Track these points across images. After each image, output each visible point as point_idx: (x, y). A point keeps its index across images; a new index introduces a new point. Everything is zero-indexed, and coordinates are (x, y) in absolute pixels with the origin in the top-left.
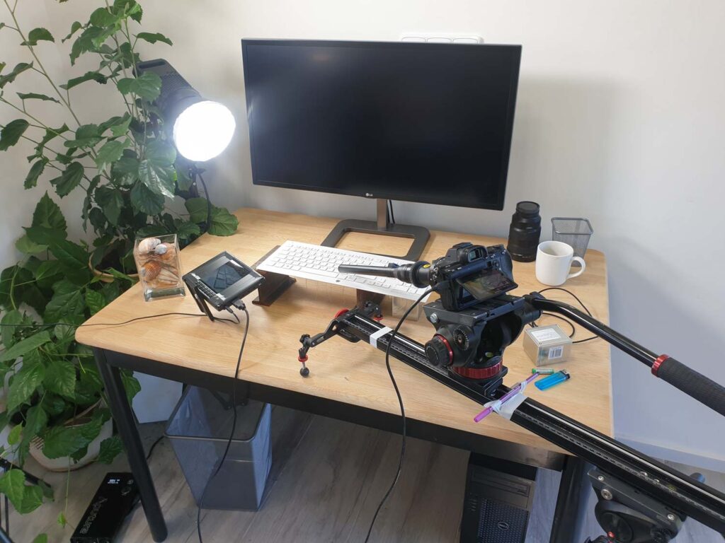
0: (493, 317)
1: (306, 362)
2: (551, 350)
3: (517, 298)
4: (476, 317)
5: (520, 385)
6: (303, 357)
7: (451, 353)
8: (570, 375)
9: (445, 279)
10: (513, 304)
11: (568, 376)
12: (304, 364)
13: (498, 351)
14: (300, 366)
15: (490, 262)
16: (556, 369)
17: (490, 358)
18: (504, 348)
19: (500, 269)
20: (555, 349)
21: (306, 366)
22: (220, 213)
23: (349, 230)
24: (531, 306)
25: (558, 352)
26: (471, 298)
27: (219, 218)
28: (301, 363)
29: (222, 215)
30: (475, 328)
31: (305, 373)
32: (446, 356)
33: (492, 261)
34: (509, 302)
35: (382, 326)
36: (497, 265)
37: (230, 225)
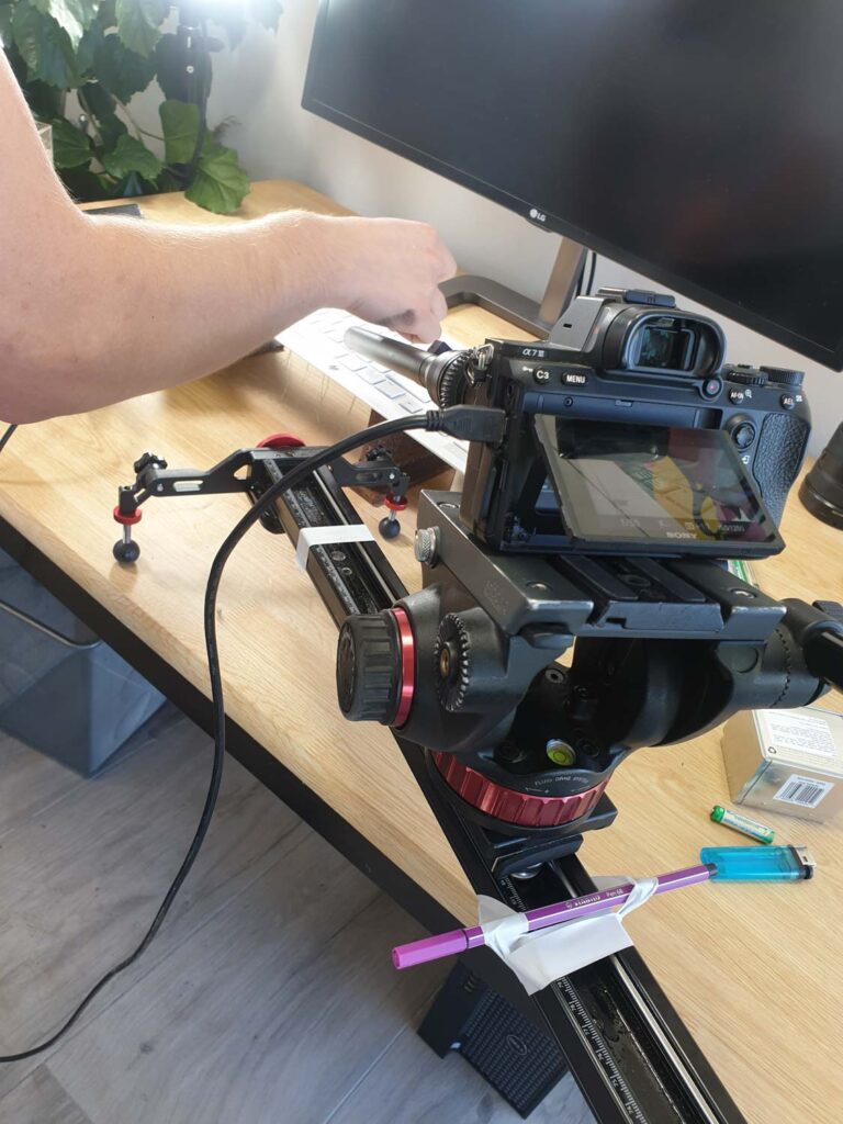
0: (614, 630)
1: (134, 527)
2: (794, 779)
3: (757, 596)
4: (535, 603)
5: (629, 888)
6: (127, 511)
7: (408, 690)
8: (815, 872)
9: (499, 404)
10: (726, 612)
11: (807, 873)
12: (127, 532)
13: (599, 752)
14: (117, 532)
15: (718, 413)
16: (782, 834)
17: (555, 766)
18: (628, 750)
19: (746, 459)
20: (806, 781)
21: (134, 537)
22: (222, 158)
23: (475, 301)
24: (795, 650)
25: (811, 793)
26: (553, 521)
27: (217, 170)
28: (121, 526)
29: (225, 163)
30: (517, 644)
31: (126, 554)
32: (384, 697)
33: (728, 412)
34: (711, 597)
35: (354, 519)
36: (741, 437)
37: (231, 191)
